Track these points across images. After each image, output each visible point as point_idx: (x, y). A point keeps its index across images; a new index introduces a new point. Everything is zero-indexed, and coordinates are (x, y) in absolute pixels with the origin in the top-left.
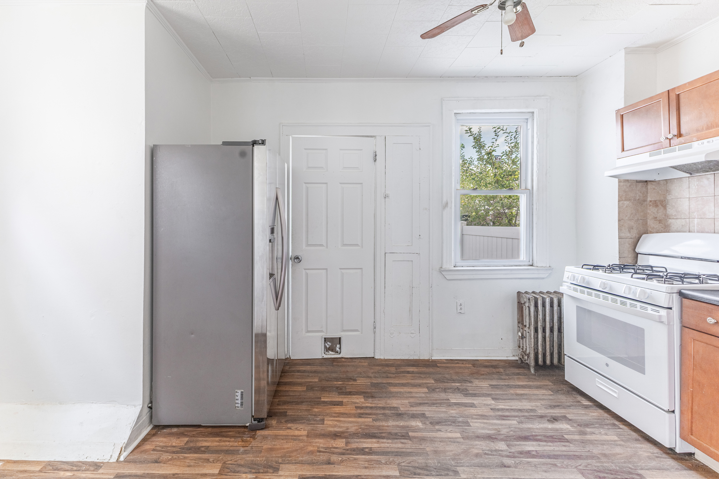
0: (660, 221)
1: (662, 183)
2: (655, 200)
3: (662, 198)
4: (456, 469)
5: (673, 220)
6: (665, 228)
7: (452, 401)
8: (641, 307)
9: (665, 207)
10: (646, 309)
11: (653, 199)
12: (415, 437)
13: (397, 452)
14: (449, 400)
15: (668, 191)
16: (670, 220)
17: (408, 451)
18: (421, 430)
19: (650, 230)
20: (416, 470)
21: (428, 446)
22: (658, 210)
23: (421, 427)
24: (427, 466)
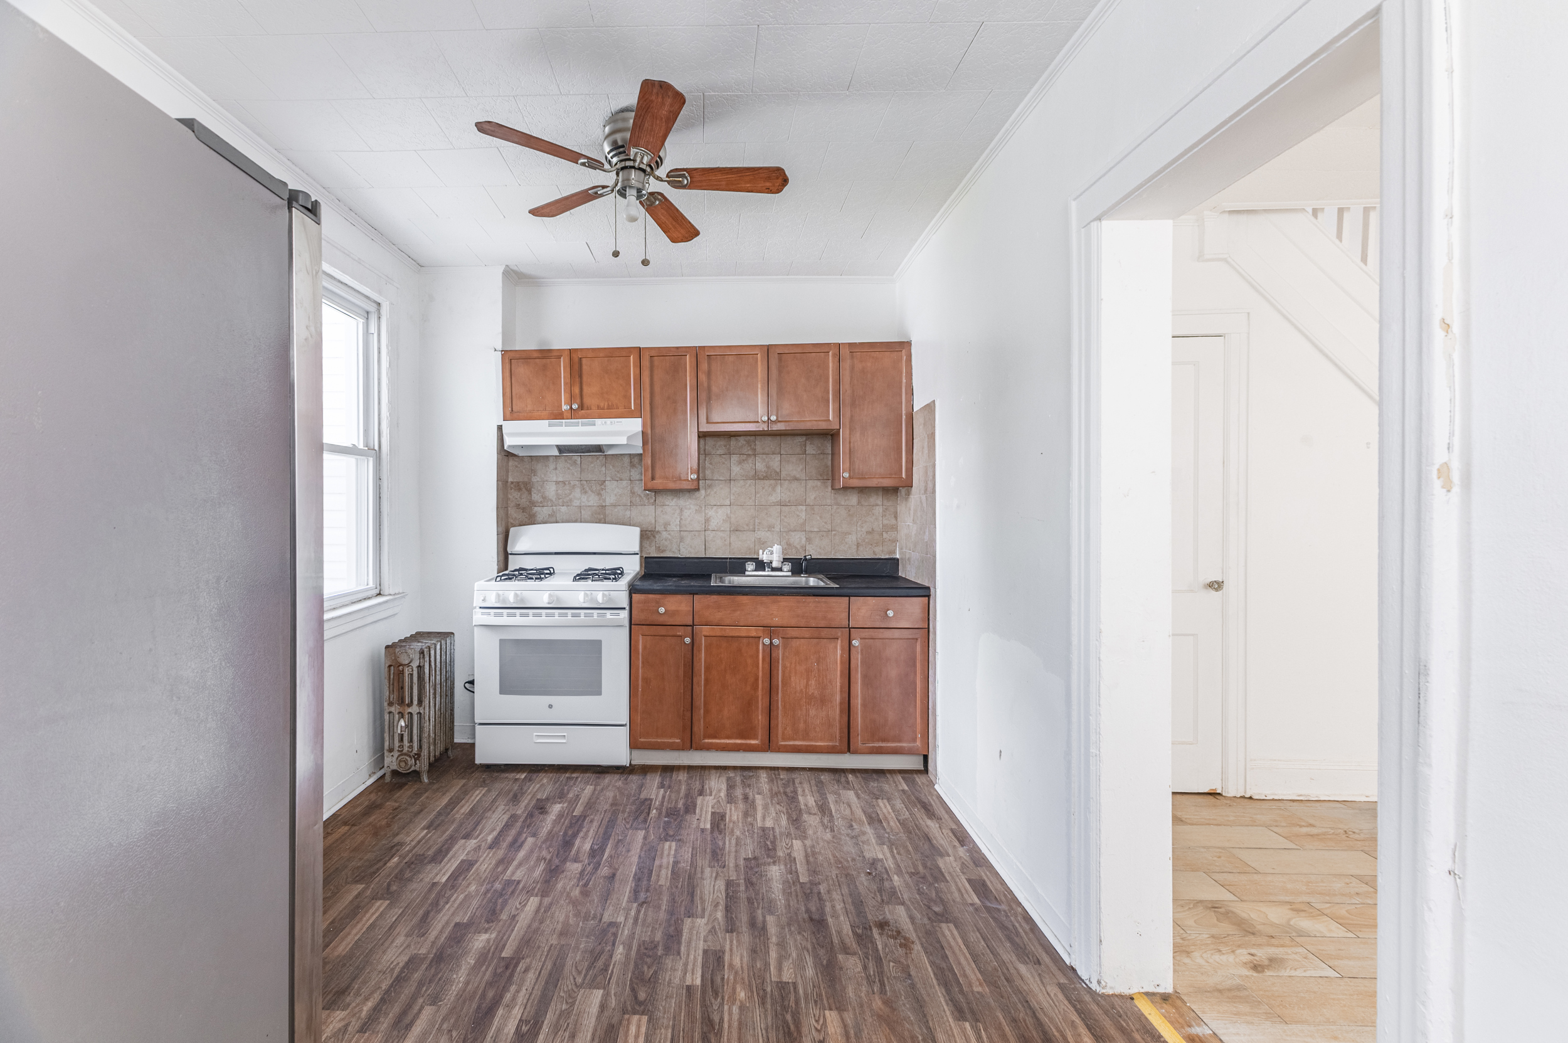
0: (524, 510)
1: (526, 460)
2: (518, 481)
3: (526, 480)
4: (605, 923)
5: (539, 509)
6: (529, 519)
7: (444, 880)
8: (586, 615)
9: (529, 492)
10: (592, 615)
11: (515, 481)
12: (519, 950)
13: (547, 983)
14: (434, 884)
15: (534, 472)
16: (536, 508)
17: (549, 967)
18: (502, 938)
19: (512, 521)
20: (597, 967)
21: (547, 940)
22: (521, 495)
23: (493, 936)
24: (592, 952)
